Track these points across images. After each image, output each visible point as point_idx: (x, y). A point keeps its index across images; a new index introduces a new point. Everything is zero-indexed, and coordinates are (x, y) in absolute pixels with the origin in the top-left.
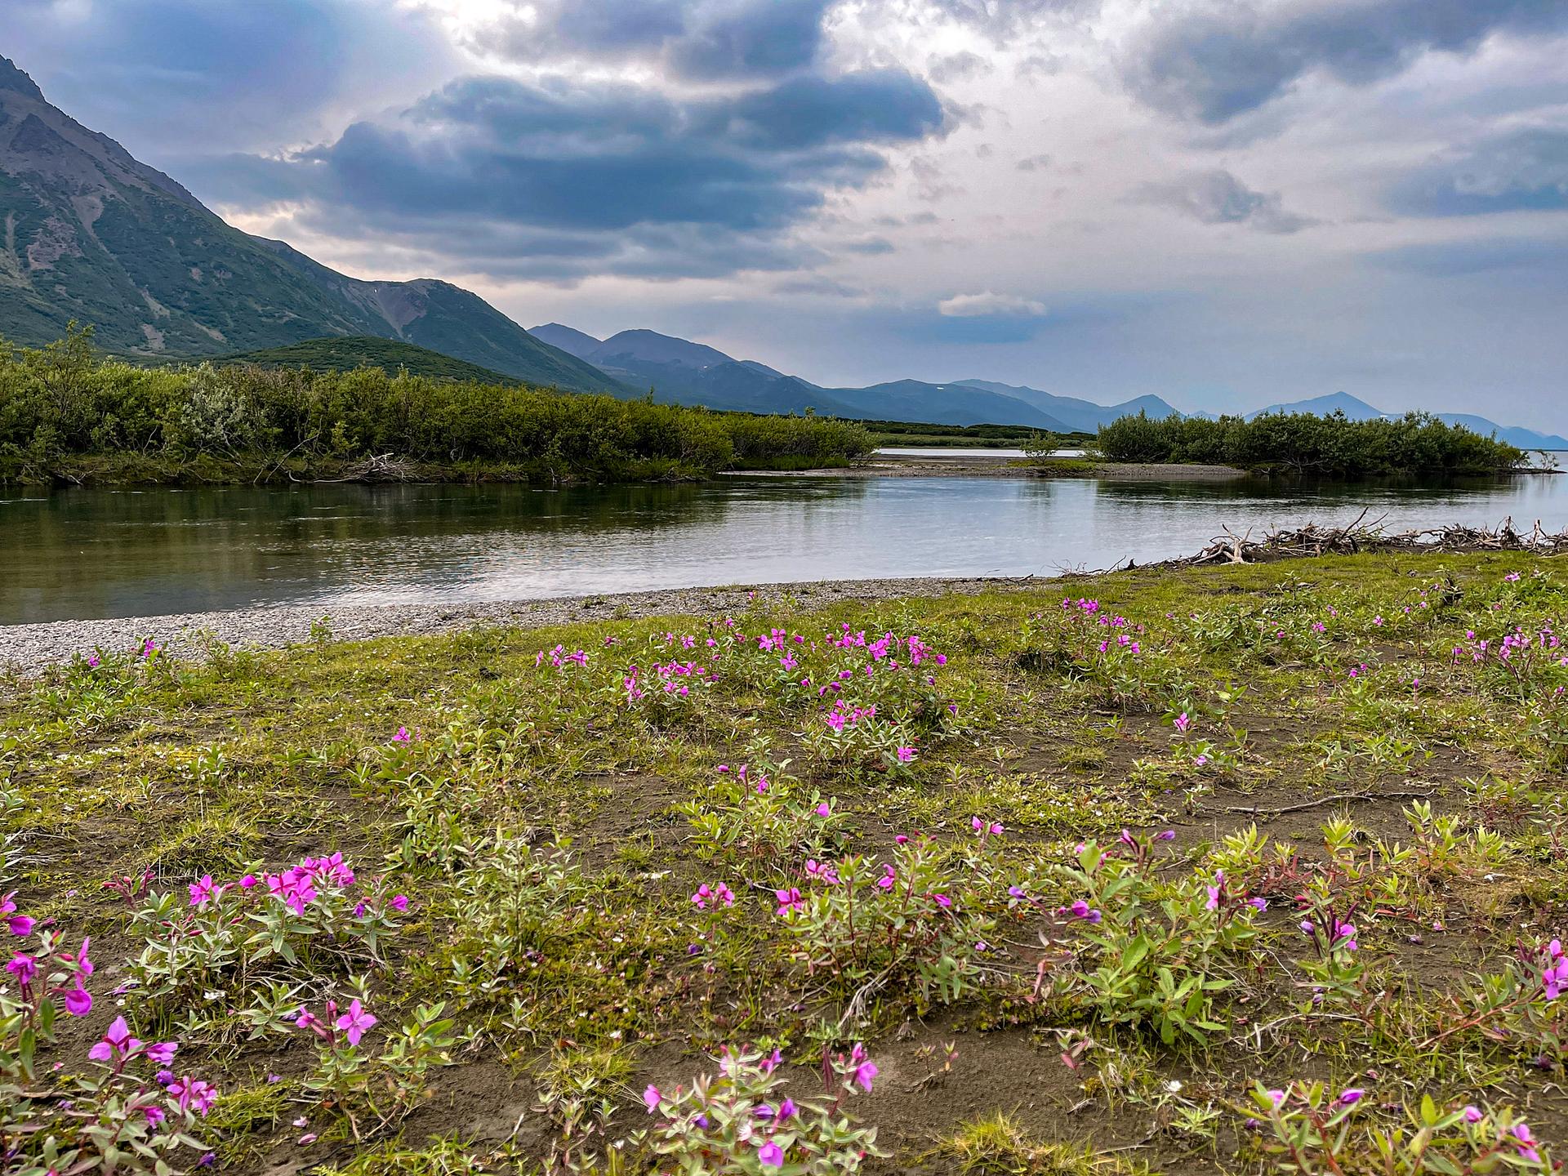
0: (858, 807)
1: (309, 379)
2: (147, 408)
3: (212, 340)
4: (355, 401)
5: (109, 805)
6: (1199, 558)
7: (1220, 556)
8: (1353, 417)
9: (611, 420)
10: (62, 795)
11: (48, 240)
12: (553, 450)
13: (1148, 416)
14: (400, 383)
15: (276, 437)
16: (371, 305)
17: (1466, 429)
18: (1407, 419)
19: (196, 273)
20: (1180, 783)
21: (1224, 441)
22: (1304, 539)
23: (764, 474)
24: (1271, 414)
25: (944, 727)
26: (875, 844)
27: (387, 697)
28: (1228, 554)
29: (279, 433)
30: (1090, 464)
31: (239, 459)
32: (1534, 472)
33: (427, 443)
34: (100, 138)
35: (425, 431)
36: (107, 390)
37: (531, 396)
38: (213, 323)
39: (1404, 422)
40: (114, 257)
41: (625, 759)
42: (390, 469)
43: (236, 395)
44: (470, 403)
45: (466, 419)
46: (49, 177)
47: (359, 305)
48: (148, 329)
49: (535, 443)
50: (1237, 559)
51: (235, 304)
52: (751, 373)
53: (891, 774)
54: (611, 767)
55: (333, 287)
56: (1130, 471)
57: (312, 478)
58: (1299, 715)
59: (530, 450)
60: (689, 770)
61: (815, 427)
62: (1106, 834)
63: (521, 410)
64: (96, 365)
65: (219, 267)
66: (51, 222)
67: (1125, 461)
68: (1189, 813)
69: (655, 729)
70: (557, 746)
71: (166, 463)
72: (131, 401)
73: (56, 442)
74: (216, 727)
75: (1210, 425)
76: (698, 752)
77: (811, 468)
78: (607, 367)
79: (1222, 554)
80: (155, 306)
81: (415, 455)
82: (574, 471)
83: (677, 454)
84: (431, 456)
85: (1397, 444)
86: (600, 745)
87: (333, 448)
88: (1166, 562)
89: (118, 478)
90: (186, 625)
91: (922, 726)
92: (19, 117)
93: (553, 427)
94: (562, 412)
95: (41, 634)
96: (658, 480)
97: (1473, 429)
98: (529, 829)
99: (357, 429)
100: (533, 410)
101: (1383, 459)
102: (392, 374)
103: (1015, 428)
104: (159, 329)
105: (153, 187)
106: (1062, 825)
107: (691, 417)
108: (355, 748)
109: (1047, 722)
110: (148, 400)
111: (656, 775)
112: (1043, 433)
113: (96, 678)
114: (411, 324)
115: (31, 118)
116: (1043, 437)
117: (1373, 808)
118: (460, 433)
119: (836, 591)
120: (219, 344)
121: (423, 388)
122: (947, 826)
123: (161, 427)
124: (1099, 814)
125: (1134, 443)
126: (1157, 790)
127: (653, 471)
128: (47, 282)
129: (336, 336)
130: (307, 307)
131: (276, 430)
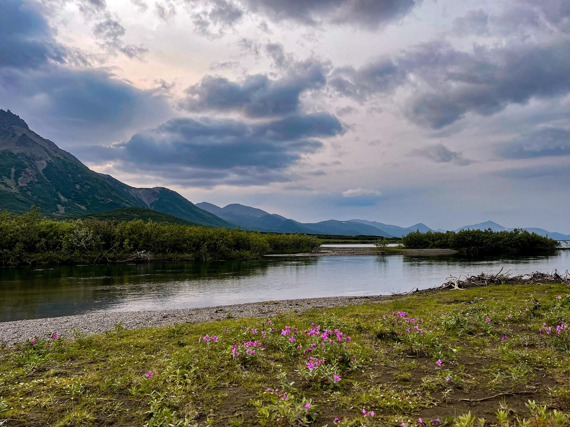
0: (320, 401)
1: (116, 224)
2: (57, 236)
3: (82, 210)
4: (132, 232)
5: (38, 406)
6: (442, 287)
7: (450, 286)
8: (495, 230)
9: (225, 237)
10: (21, 400)
11: (26, 176)
12: (204, 248)
13: (420, 231)
14: (149, 225)
15: (103, 245)
16: (139, 196)
17: (537, 234)
18: (514, 231)
19: (78, 187)
20: (441, 387)
21: (449, 240)
22: (481, 278)
23: (281, 255)
24: (465, 230)
25: (351, 366)
26: (327, 417)
27: (143, 355)
28: (453, 285)
29: (104, 244)
30: (400, 250)
31: (89, 254)
32: (564, 249)
33: (158, 247)
34: (48, 141)
35: (157, 242)
36: (43, 230)
37: (196, 229)
38: (83, 203)
39: (513, 232)
40: (49, 181)
41: (232, 380)
42: (144, 257)
43: (90, 231)
44: (174, 232)
45: (173, 237)
46: (28, 154)
47: (135, 196)
48: (59, 206)
49: (197, 246)
50: (456, 287)
51: (91, 196)
52: (275, 218)
53: (331, 386)
54: (227, 384)
55: (126, 190)
56: (415, 252)
57: (116, 260)
58: (484, 357)
59: (195, 249)
60: (256, 385)
61: (299, 238)
62: (414, 411)
63: (192, 234)
64: (40, 221)
65: (86, 184)
66: (28, 170)
67: (413, 248)
68: (445, 401)
69: (243, 367)
70: (207, 376)
71: (63, 255)
72: (52, 233)
73: (23, 249)
74: (78, 369)
75: (443, 235)
76: (260, 377)
77: (298, 253)
78: (223, 217)
79: (450, 285)
80: (62, 198)
81: (153, 251)
82: (211, 256)
83: (249, 249)
84: (159, 252)
85: (512, 240)
86: (223, 374)
87: (123, 249)
88: (430, 289)
89: (45, 261)
90: (67, 321)
91: (343, 365)
92: (19, 134)
93: (204, 240)
94: (208, 234)
95: (13, 326)
96: (243, 258)
97: (539, 234)
98: (197, 413)
99: (133, 242)
100: (197, 234)
101: (508, 245)
102: (146, 221)
103: (372, 236)
104: (63, 206)
105: (65, 157)
106: (396, 408)
107: (254, 235)
108: (131, 379)
109: (389, 361)
110: (58, 233)
111: (244, 387)
112: (382, 238)
113: (34, 349)
114: (153, 203)
115: (24, 135)
116: (382, 240)
117: (515, 399)
118: (170, 243)
119: (308, 304)
120: (83, 210)
121: (158, 227)
122: (353, 408)
123: (62, 242)
124: (410, 403)
125: (416, 241)
126: (432, 391)
127: (240, 255)
128: (24, 190)
129: (126, 207)
130: (116, 197)
131: (103, 243)
